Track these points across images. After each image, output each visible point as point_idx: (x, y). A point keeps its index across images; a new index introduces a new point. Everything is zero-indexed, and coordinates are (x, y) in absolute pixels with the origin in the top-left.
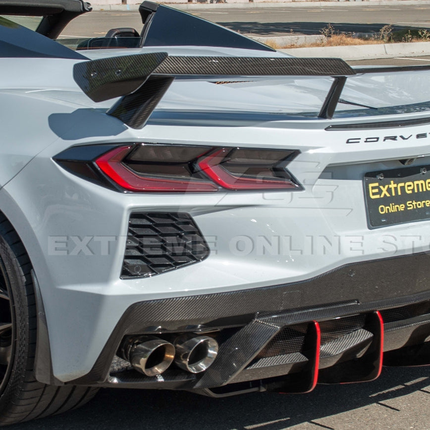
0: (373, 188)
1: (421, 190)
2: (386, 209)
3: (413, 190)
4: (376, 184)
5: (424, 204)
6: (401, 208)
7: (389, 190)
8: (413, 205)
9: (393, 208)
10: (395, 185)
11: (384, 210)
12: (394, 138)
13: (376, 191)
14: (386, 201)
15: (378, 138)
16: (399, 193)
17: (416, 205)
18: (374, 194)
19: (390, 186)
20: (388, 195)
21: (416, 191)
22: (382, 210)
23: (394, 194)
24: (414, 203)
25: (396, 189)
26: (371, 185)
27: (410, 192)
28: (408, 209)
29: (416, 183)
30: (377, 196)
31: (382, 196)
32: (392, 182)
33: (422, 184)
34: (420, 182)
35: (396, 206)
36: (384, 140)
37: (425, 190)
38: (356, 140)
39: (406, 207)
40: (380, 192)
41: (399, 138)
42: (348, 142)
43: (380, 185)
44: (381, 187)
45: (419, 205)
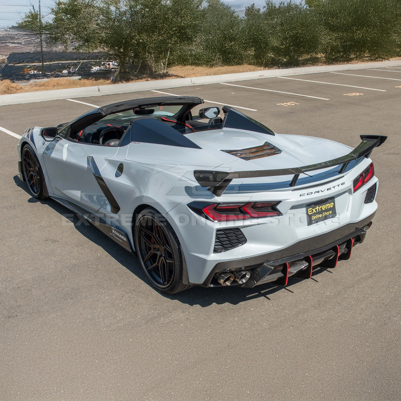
0: (310, 210)
1: (328, 208)
3: (325, 208)
4: (311, 209)
5: (329, 213)
6: (321, 216)
7: (316, 210)
10: (318, 208)
11: (314, 218)
12: (318, 192)
13: (311, 211)
14: (315, 214)
15: (312, 193)
16: (320, 210)
18: (310, 213)
19: (316, 208)
20: (316, 212)
21: (326, 208)
23: (318, 211)
24: (325, 213)
25: (319, 209)
26: (309, 209)
27: (324, 209)
28: (323, 216)
29: (326, 205)
30: (312, 213)
32: (317, 207)
33: (329, 205)
34: (328, 205)
35: (318, 216)
36: (315, 193)
37: (330, 207)
38: (303, 195)
40: (313, 211)
41: (320, 192)
42: (300, 196)
43: (312, 209)
44: (313, 209)
45: (327, 213)
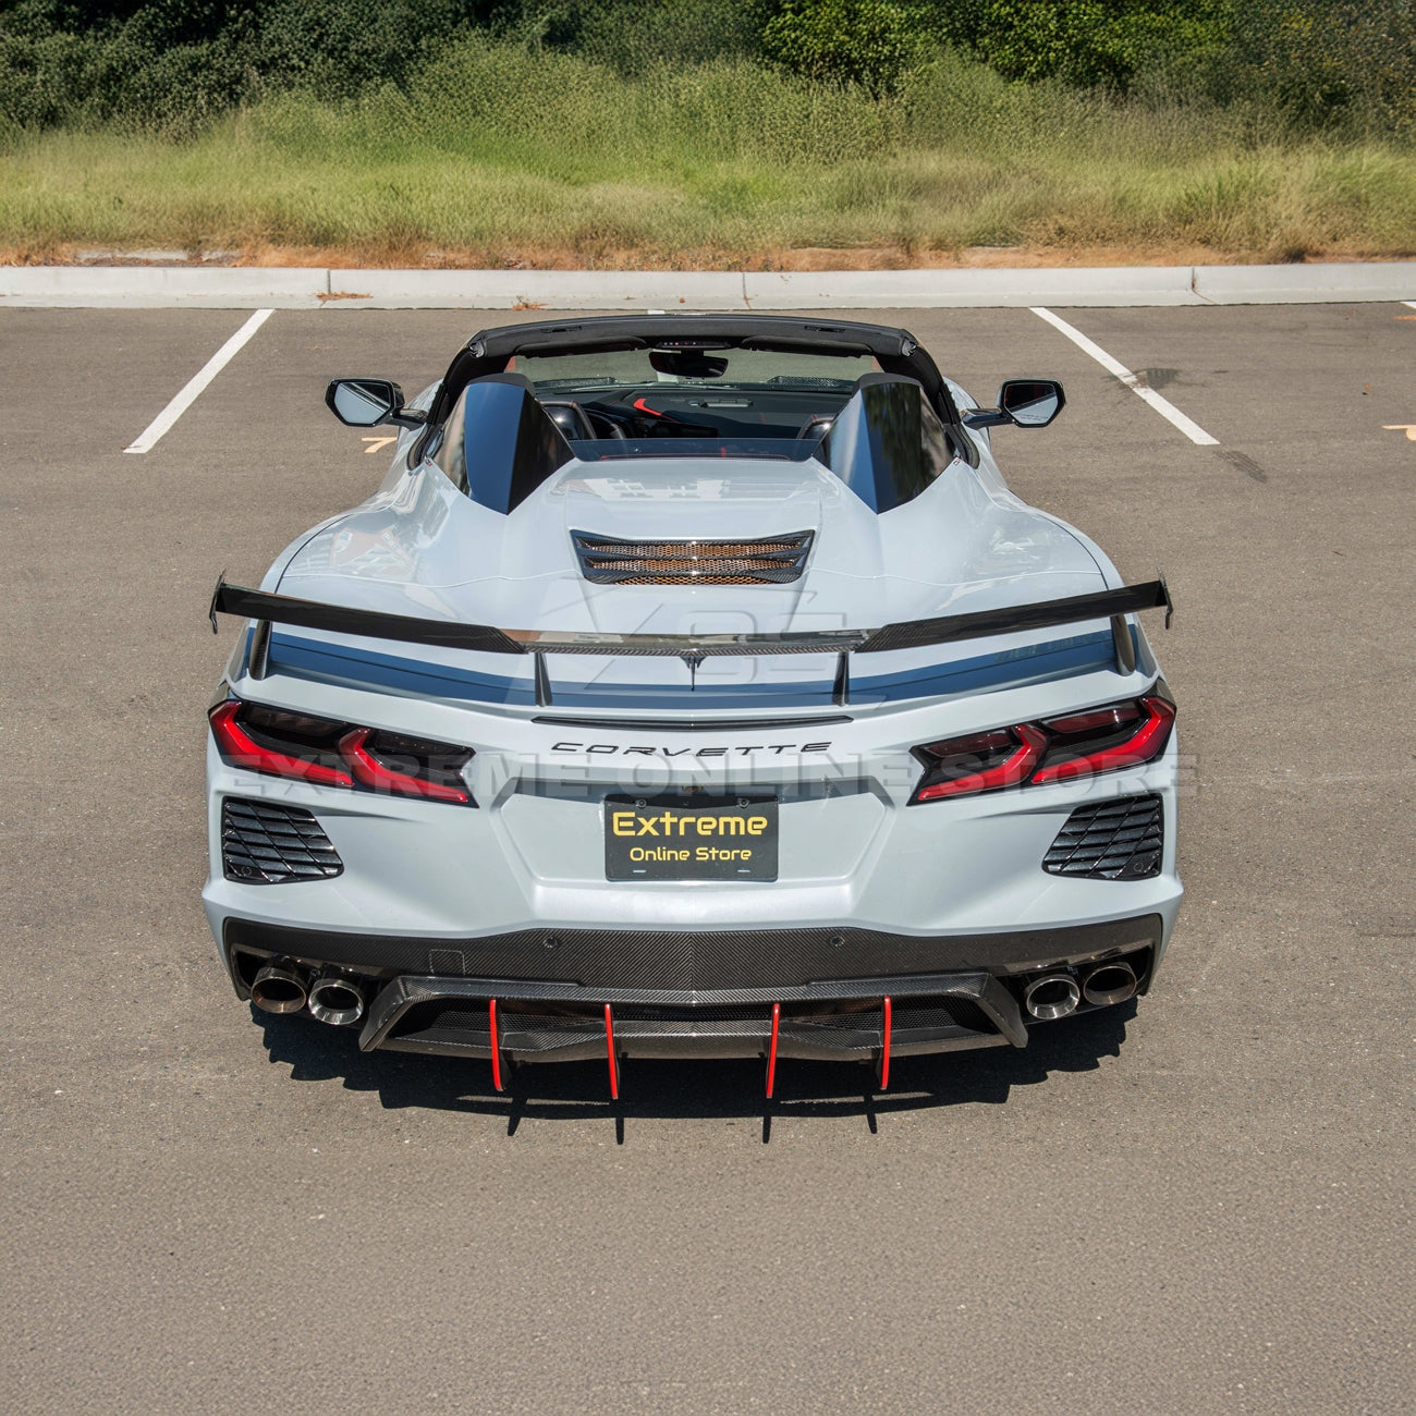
0: (620, 819)
1: (733, 833)
2: (645, 855)
3: (715, 830)
4: (632, 815)
5: (737, 855)
6: (683, 855)
7: (659, 826)
8: (710, 855)
9: (662, 855)
10: (675, 820)
11: (640, 855)
12: (649, 751)
13: (631, 824)
14: (648, 842)
15: (615, 748)
16: (682, 833)
17: (717, 855)
18: (621, 829)
19: (662, 820)
20: (655, 833)
21: (721, 832)
22: (637, 854)
23: (668, 832)
24: (713, 851)
26: (616, 815)
27: (708, 833)
28: (698, 859)
29: (723, 820)
30: (633, 833)
31: (641, 833)
32: (668, 814)
33: (737, 824)
34: (732, 821)
35: (669, 852)
36: (629, 752)
37: (742, 832)
39: (694, 855)
40: (638, 827)
41: (660, 753)
42: (555, 748)
43: (638, 816)
44: (642, 820)
45: (725, 855)
